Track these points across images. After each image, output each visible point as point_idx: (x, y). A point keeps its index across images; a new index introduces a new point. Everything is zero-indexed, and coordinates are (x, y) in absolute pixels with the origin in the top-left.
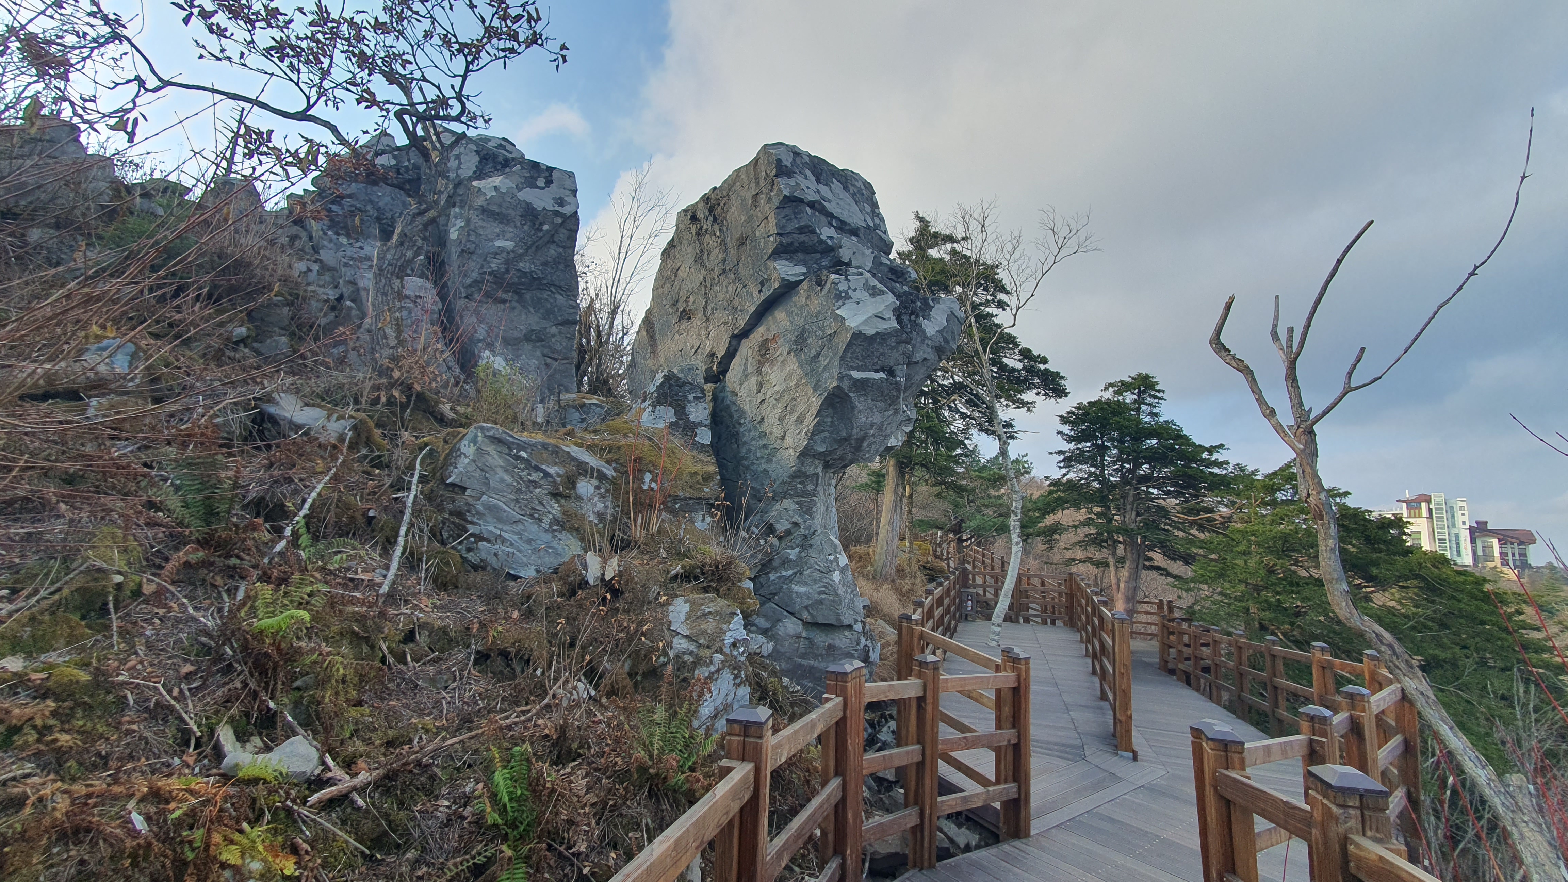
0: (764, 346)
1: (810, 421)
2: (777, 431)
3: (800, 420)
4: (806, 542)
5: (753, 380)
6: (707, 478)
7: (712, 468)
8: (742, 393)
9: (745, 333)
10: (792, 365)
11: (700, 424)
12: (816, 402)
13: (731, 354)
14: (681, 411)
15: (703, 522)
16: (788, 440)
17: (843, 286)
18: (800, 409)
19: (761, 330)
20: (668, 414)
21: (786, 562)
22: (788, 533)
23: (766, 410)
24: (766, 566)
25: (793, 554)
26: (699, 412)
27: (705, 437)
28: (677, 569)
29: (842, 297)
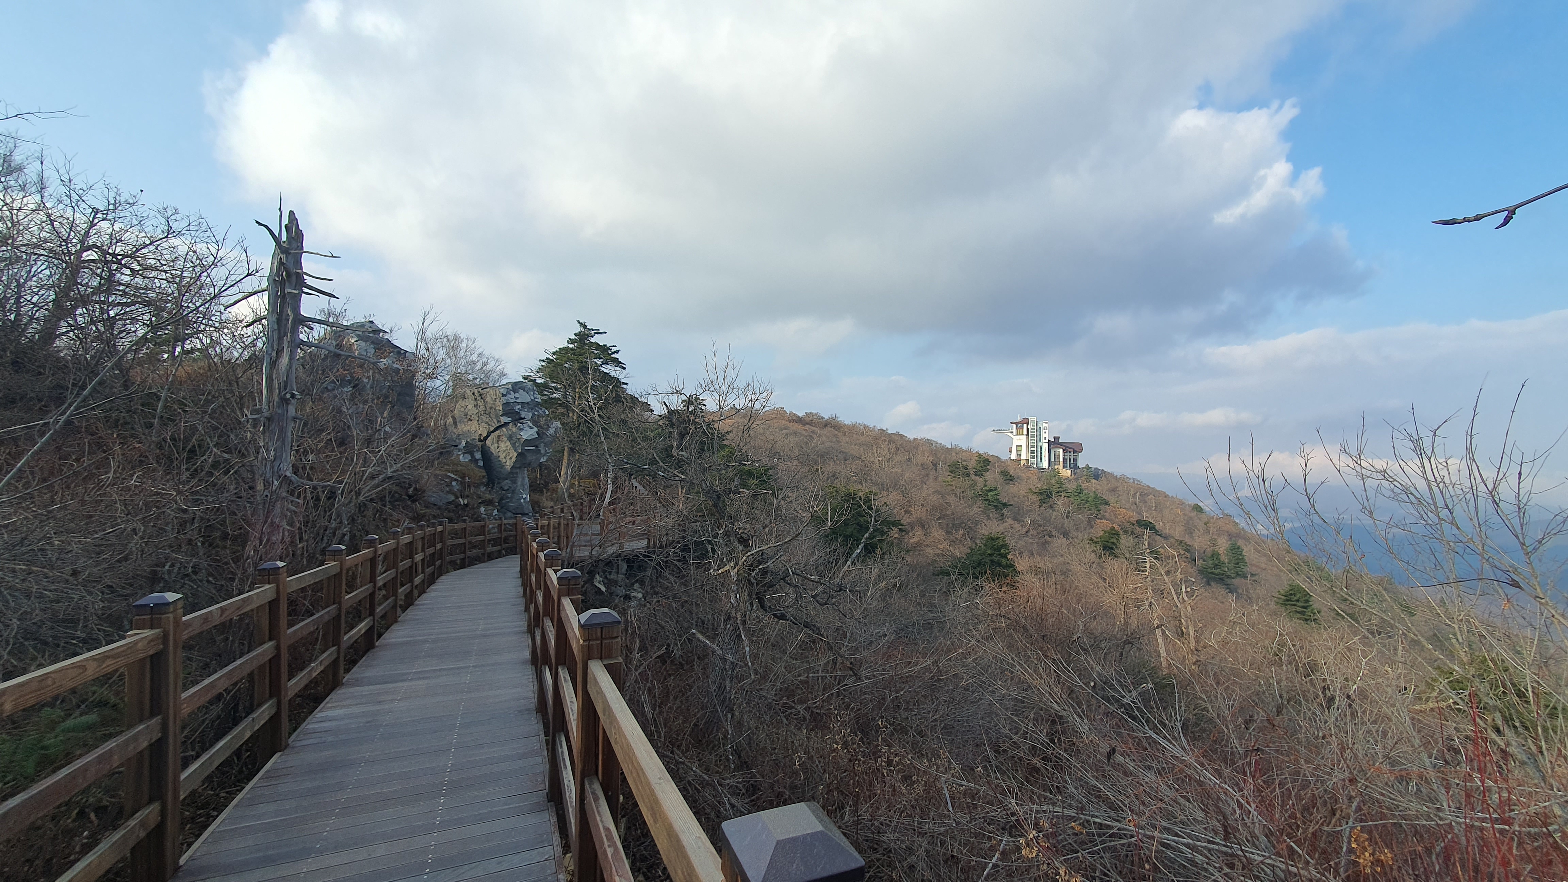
0: (499, 436)
1: (514, 459)
2: (504, 460)
3: (511, 458)
4: (513, 492)
5: (496, 445)
6: (484, 477)
7: (485, 474)
8: (492, 448)
9: (493, 431)
10: (508, 443)
11: (479, 460)
12: (516, 455)
13: (488, 436)
14: (472, 456)
15: (483, 489)
16: (507, 463)
17: (522, 427)
18: (511, 456)
19: (498, 431)
20: (469, 457)
21: (508, 498)
22: (508, 489)
23: (500, 454)
24: (501, 499)
25: (509, 495)
26: (478, 455)
27: (481, 463)
28: (480, 501)
29: (522, 430)
